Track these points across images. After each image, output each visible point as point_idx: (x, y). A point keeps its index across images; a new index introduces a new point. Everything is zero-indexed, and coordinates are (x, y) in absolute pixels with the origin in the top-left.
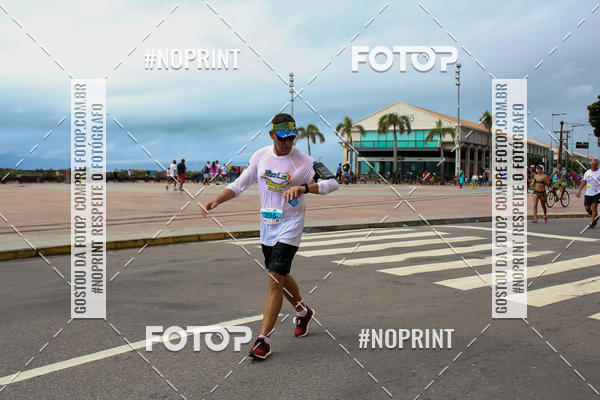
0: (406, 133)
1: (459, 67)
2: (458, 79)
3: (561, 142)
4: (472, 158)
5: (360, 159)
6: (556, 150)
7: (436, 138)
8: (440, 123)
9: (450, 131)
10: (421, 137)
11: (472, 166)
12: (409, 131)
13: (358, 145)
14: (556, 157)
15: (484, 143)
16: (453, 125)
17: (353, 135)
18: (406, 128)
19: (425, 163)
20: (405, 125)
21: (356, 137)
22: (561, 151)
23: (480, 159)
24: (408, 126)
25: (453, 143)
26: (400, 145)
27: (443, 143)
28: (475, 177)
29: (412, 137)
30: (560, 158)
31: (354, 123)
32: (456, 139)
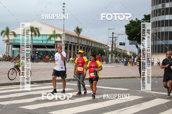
0: (37, 36)
1: (64, 4)
2: (64, 10)
3: (113, 42)
4: (70, 49)
5: (13, 49)
6: (110, 46)
7: (53, 39)
8: (54, 32)
9: (60, 36)
10: (45, 38)
11: (70, 53)
12: (39, 35)
13: (12, 42)
14: (110, 50)
15: (76, 42)
16: (61, 33)
17: (10, 36)
18: (37, 34)
19: (47, 51)
20: (37, 32)
21: (11, 37)
22: (112, 46)
23: (74, 50)
24: (39, 33)
25: (61, 42)
26: (34, 42)
27: (56, 42)
28: (71, 59)
29: (40, 38)
30: (112, 50)
31: (10, 30)
32: (62, 40)
